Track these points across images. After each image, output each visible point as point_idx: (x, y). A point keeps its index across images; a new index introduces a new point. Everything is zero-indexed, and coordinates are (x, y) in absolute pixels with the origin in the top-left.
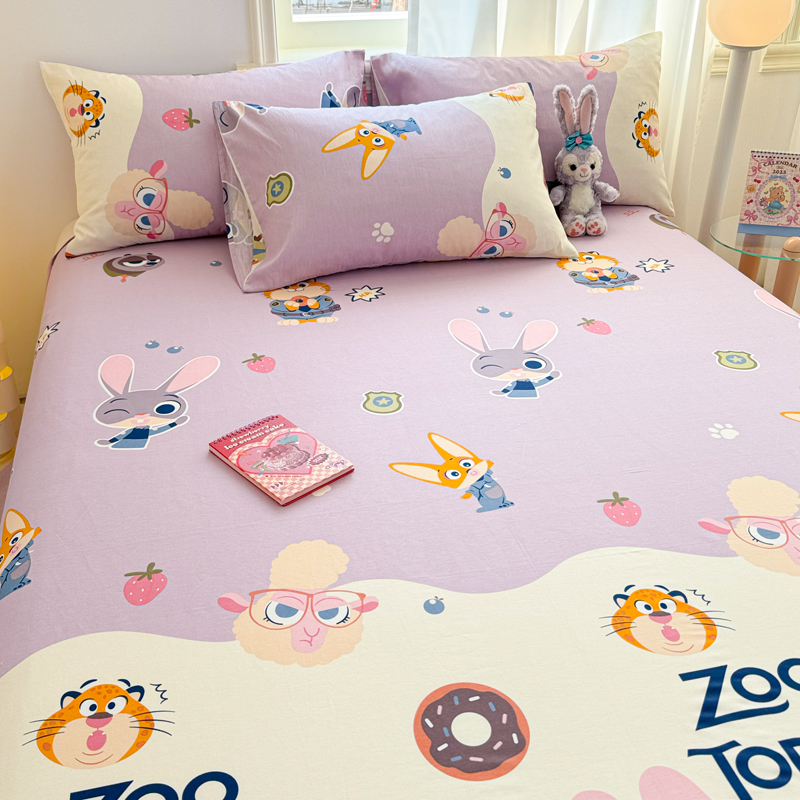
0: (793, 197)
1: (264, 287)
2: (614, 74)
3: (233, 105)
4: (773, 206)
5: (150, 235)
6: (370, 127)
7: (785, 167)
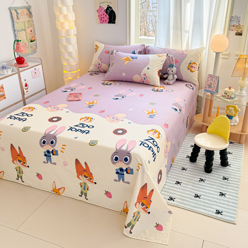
0: (214, 85)
1: (105, 80)
2: (187, 54)
3: (114, 51)
4: (210, 86)
5: (100, 70)
6: (129, 57)
7: (213, 78)
